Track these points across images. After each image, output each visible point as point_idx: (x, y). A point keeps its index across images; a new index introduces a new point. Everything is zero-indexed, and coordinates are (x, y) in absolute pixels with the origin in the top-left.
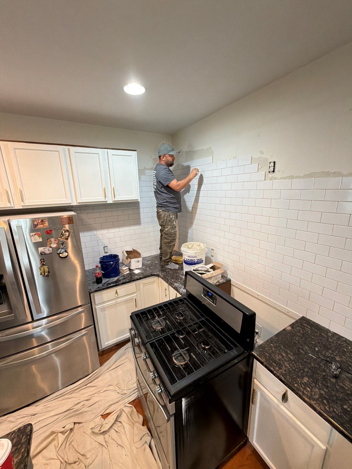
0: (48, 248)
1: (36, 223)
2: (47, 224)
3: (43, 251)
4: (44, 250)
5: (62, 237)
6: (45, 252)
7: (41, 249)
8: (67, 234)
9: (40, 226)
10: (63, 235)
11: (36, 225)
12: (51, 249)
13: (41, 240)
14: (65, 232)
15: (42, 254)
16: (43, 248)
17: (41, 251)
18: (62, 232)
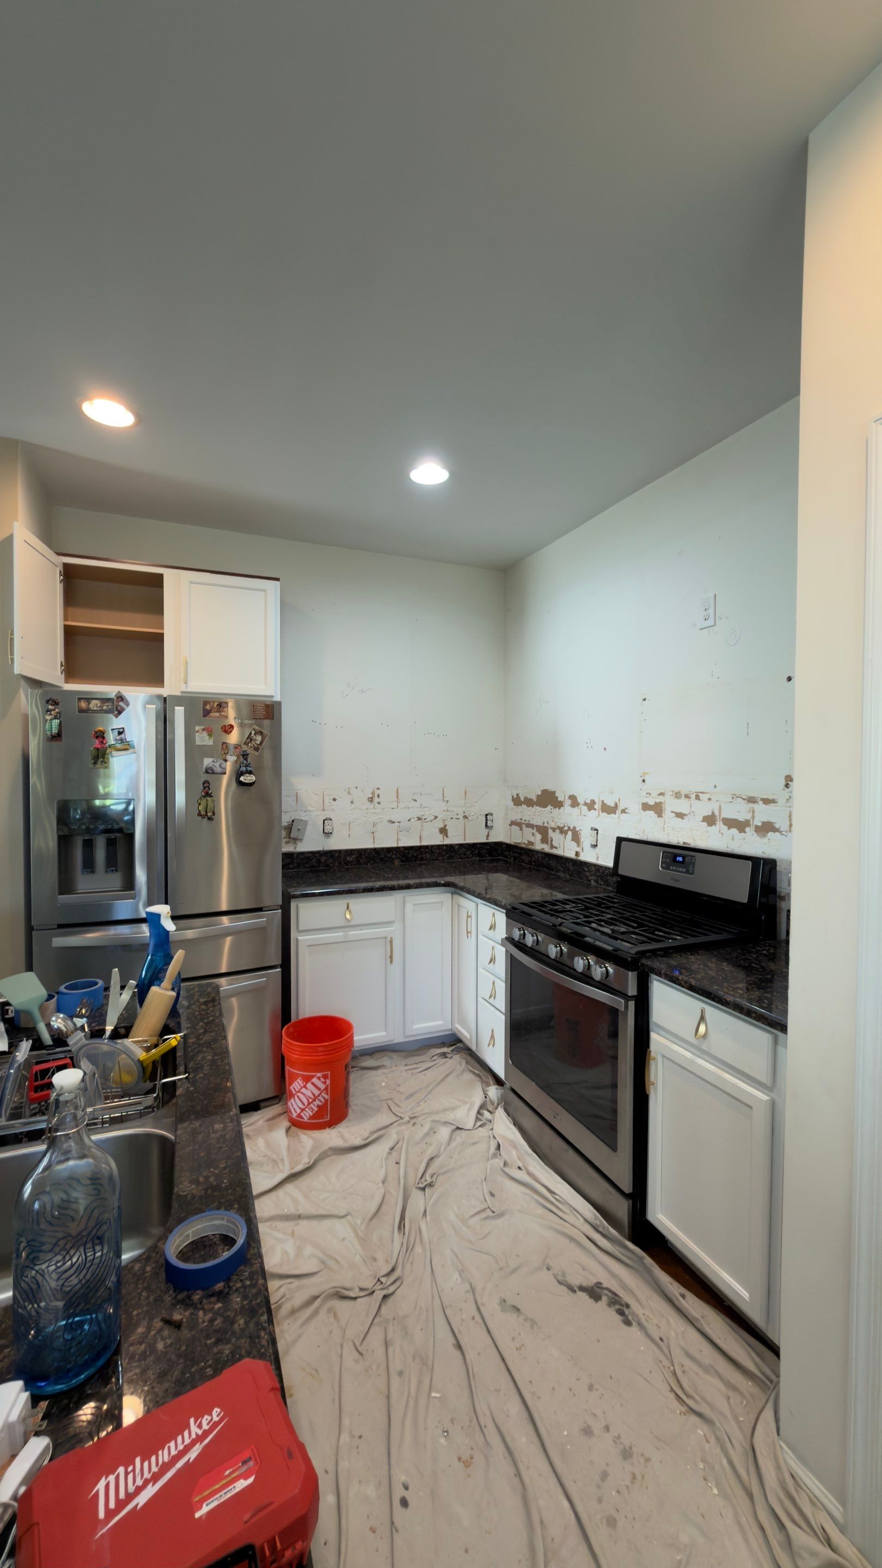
0: (220, 761)
1: (208, 707)
2: (226, 712)
3: (211, 765)
4: (213, 763)
5: (248, 743)
6: (214, 768)
7: (208, 761)
8: (259, 738)
9: (215, 715)
10: (251, 740)
13: (209, 742)
14: (255, 734)
16: (211, 760)
17: (208, 765)
18: (251, 733)
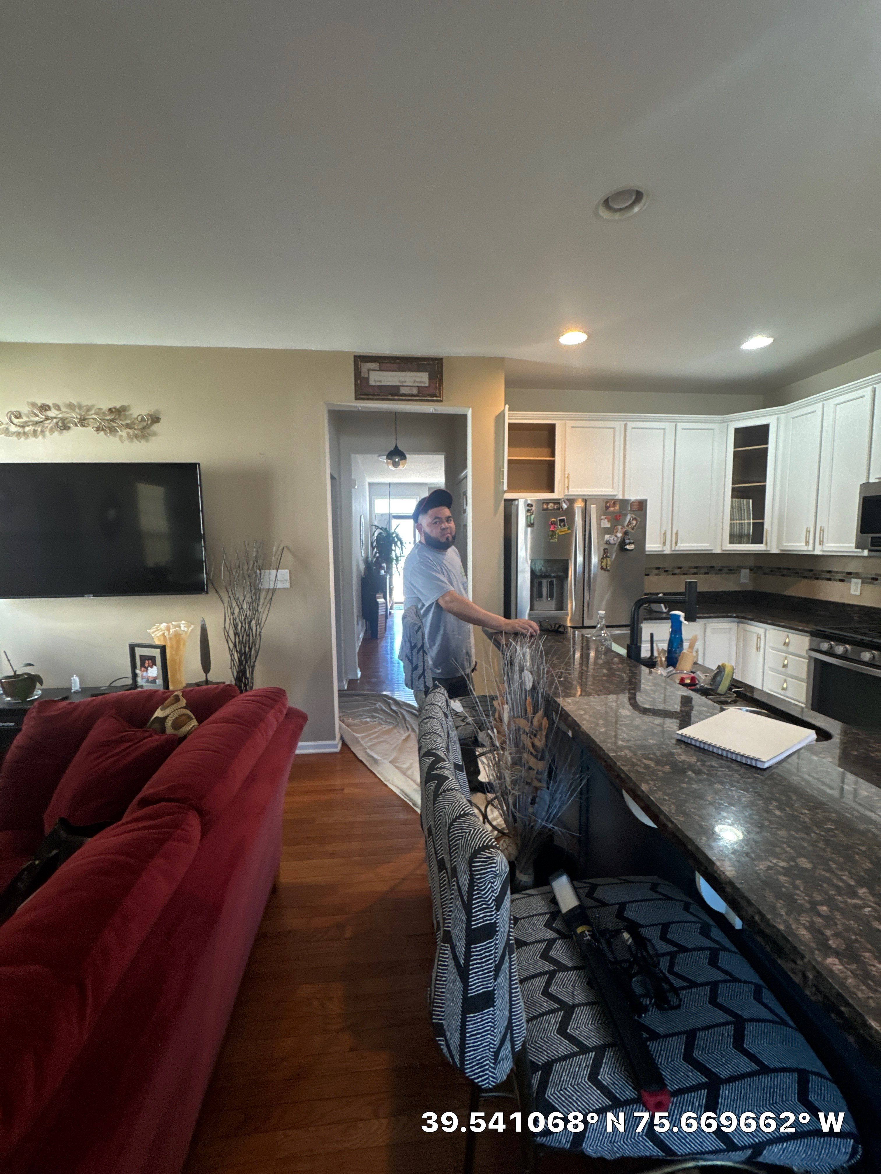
0: (613, 537)
1: (608, 505)
2: (617, 507)
4: (609, 538)
5: (629, 525)
6: (609, 541)
7: (607, 537)
8: (634, 522)
9: (611, 509)
10: (631, 524)
11: (607, 508)
12: (616, 539)
13: (608, 525)
14: (633, 520)
15: (607, 543)
17: (607, 539)
18: (630, 520)
